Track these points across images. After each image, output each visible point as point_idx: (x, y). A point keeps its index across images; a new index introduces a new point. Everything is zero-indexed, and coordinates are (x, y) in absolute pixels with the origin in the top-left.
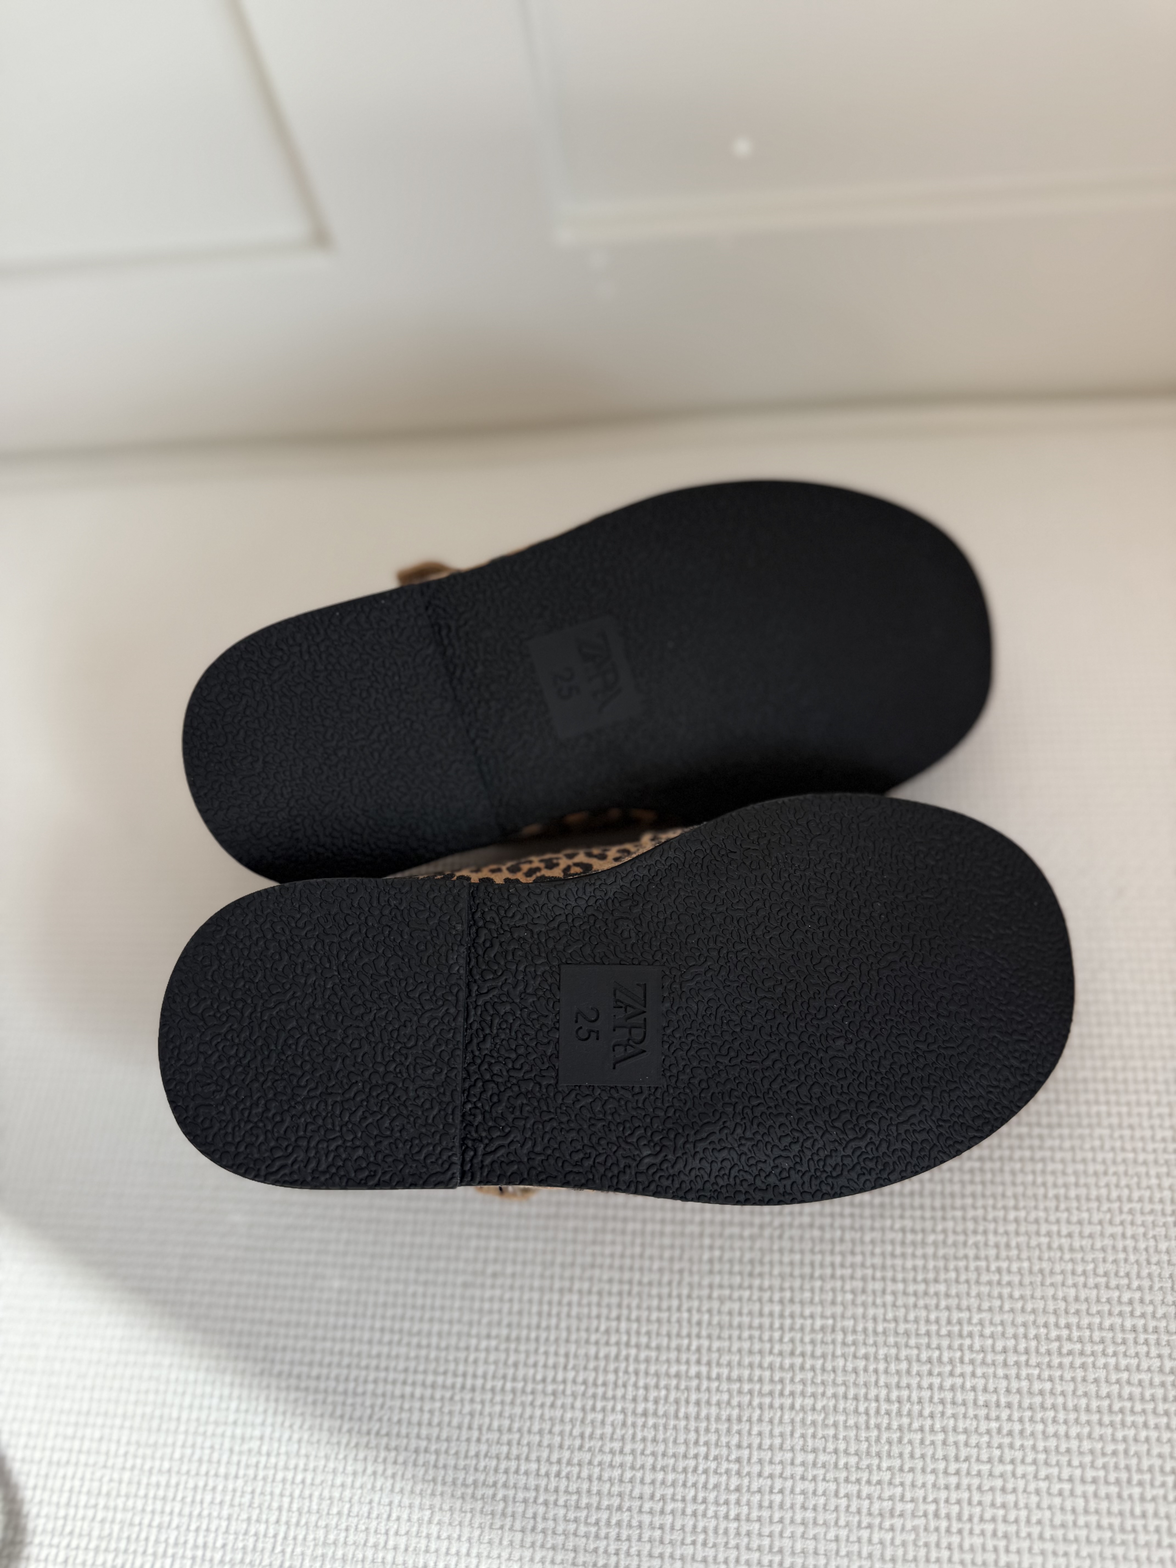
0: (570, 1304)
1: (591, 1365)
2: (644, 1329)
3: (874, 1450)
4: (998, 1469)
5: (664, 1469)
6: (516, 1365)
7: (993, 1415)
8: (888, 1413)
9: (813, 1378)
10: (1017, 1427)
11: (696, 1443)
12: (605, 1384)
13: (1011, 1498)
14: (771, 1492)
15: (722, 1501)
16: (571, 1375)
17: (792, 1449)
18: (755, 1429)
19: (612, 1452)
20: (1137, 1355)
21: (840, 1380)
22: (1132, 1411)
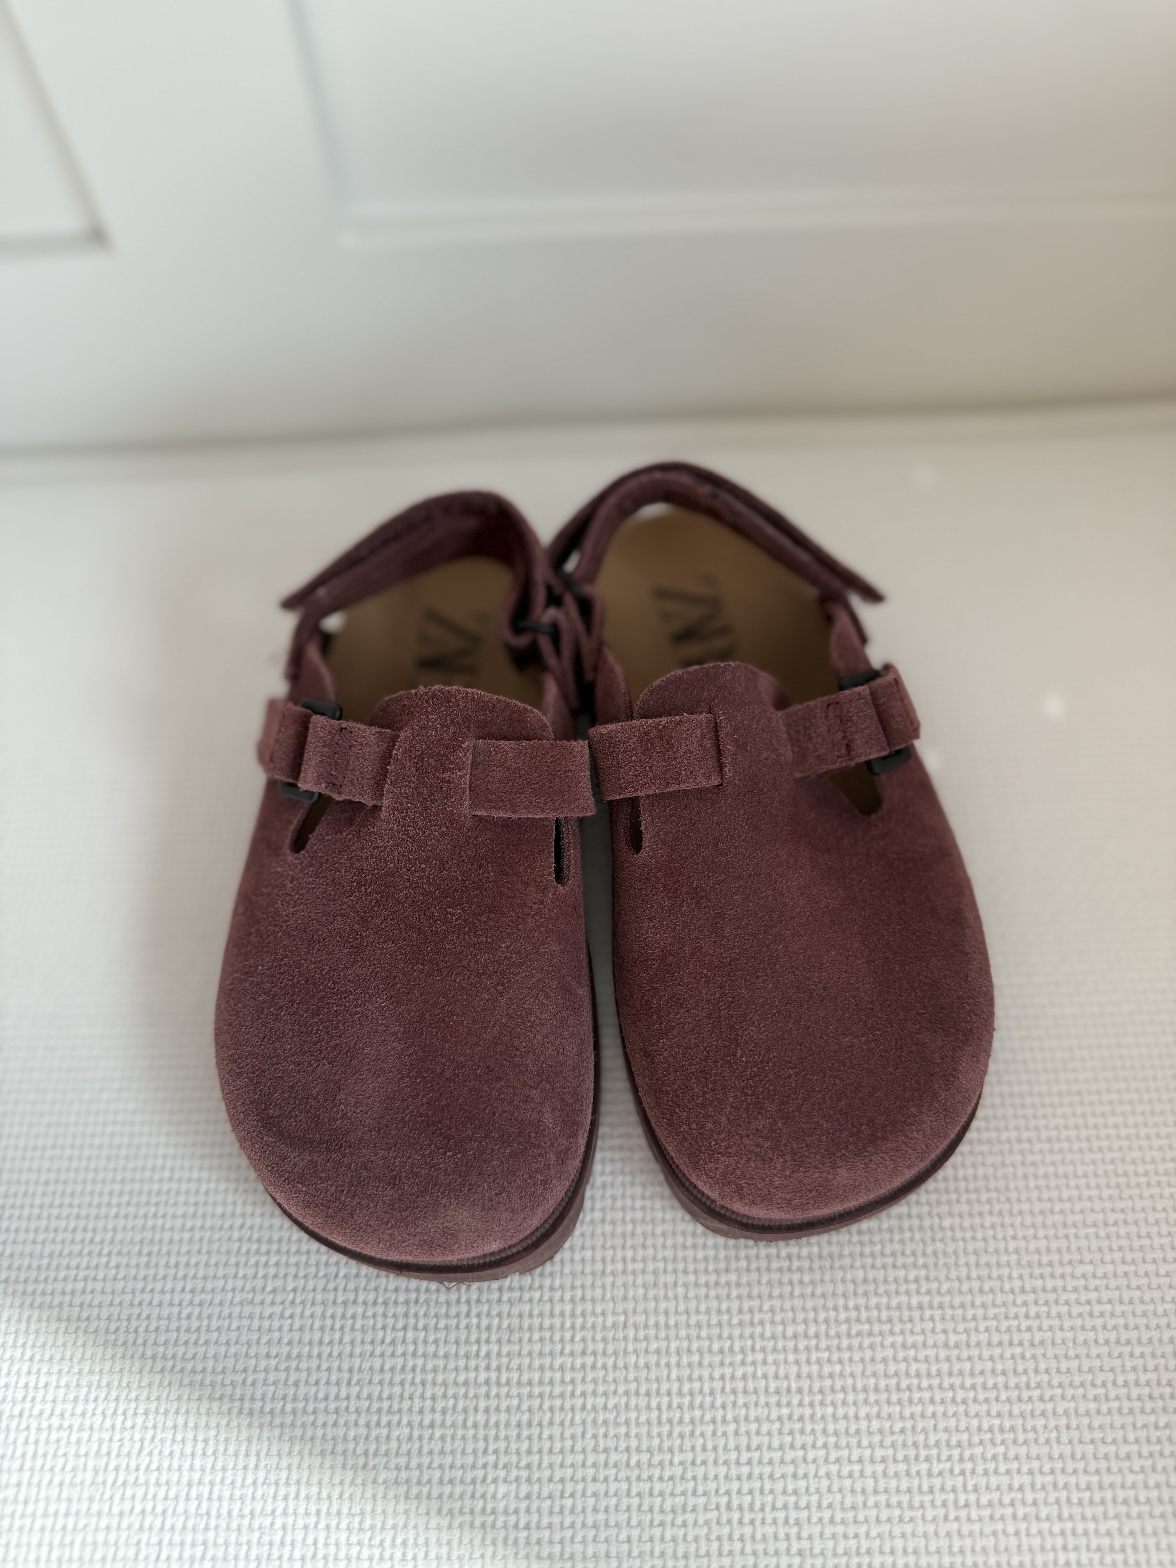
0: (353, 1317)
1: (376, 1378)
2: (431, 1339)
3: (666, 1444)
4: (790, 1455)
5: (451, 1481)
6: (296, 1384)
7: (784, 1400)
8: (680, 1407)
9: (605, 1376)
10: (808, 1412)
11: (485, 1452)
12: (390, 1398)
13: (802, 1484)
14: (562, 1497)
15: (511, 1510)
16: (354, 1390)
17: (584, 1451)
18: (546, 1434)
19: (398, 1468)
20: (923, 1332)
21: (631, 1376)
22: (919, 1388)
